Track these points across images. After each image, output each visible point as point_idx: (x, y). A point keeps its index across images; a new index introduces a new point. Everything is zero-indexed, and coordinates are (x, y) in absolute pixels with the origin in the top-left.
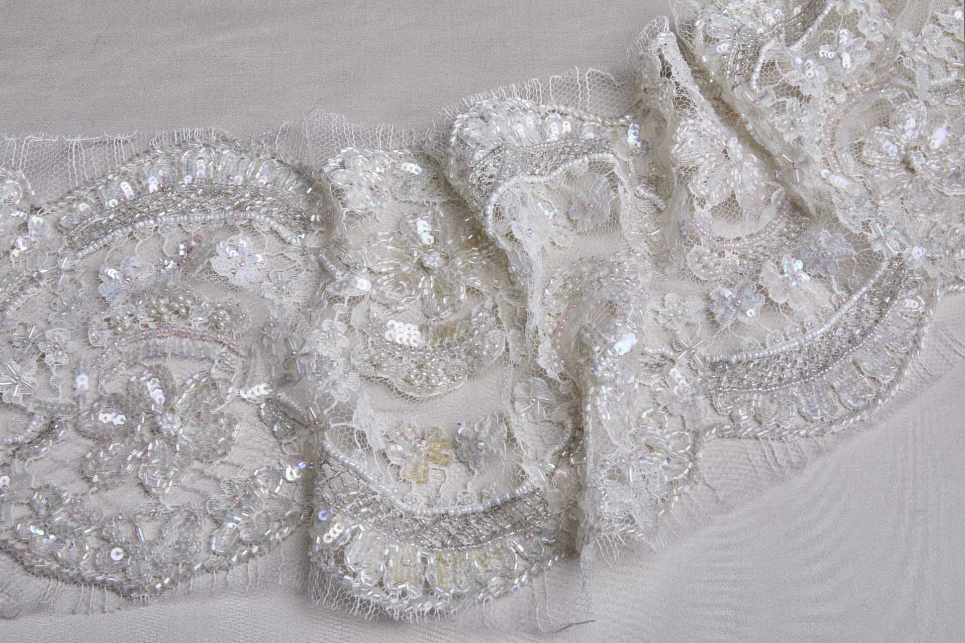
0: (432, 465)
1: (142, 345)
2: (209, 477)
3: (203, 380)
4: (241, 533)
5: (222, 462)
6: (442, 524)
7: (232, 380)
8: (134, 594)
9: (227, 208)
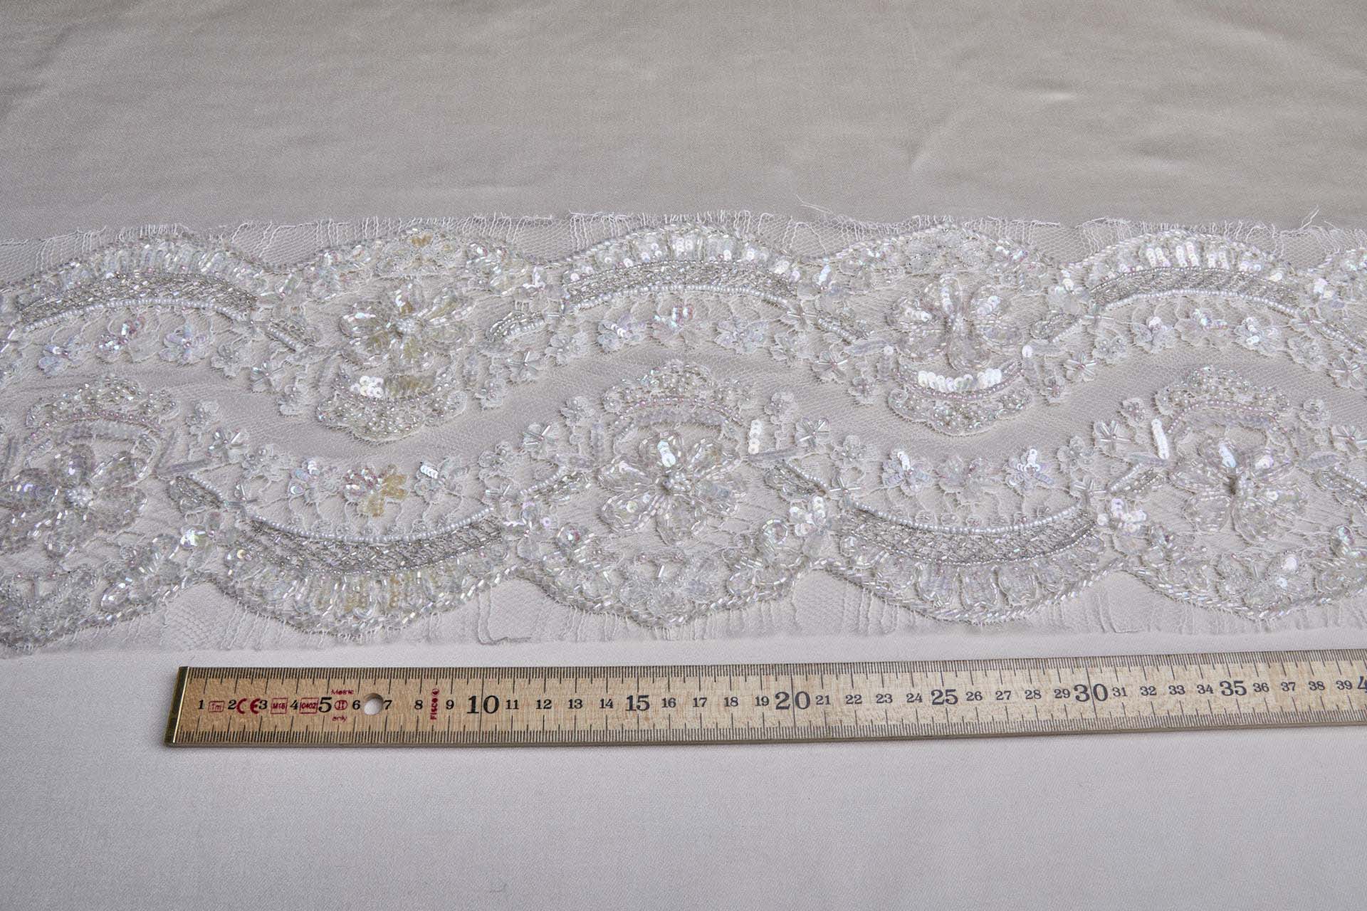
0: (387, 499)
1: (73, 426)
2: (110, 545)
3: (121, 459)
4: (130, 594)
5: (125, 532)
6: (397, 549)
7: (148, 461)
8: (19, 644)
9: (175, 294)
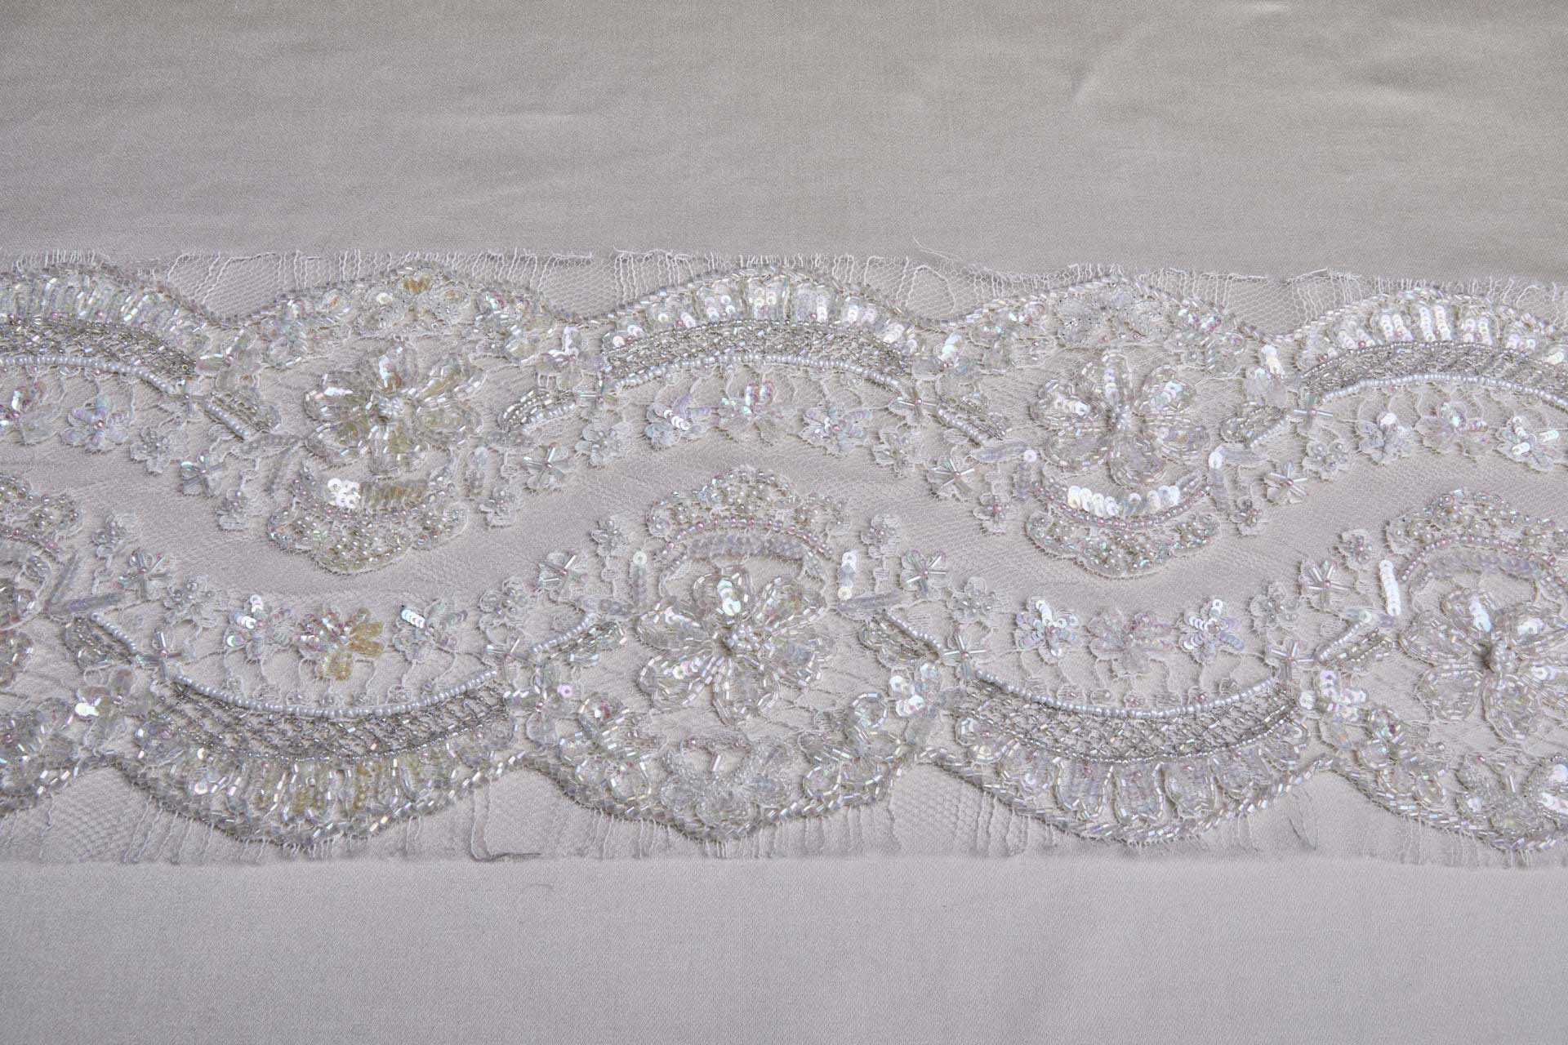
0: (356, 656)
6: (368, 726)
7: (37, 594)
9: (87, 351)
